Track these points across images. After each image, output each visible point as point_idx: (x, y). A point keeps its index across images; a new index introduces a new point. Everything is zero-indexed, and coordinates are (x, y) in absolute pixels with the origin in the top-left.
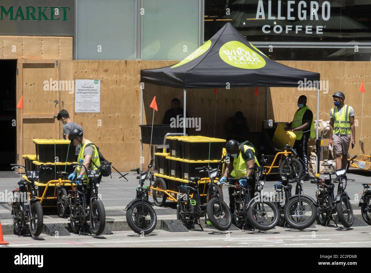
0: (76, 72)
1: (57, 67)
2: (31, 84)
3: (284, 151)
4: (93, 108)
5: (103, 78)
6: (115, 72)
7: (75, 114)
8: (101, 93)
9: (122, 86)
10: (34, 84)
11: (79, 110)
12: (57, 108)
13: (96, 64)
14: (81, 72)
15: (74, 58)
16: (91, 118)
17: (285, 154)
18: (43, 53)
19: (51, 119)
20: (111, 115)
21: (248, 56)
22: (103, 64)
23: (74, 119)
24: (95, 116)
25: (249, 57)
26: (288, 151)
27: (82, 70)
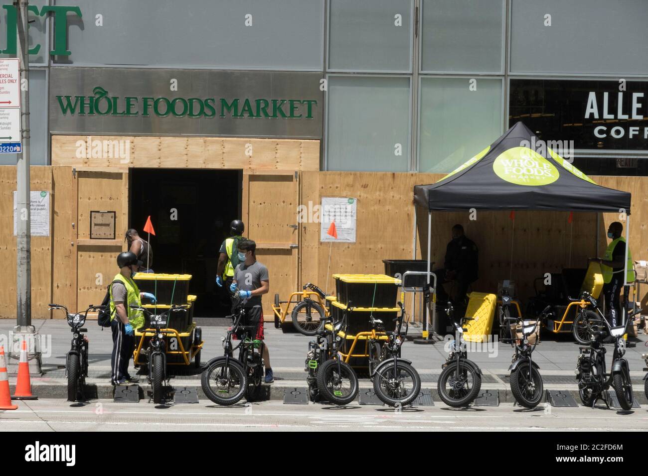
0: (322, 188)
1: (297, 181)
2: (260, 202)
3: (580, 301)
4: (346, 236)
5: (360, 196)
6: (378, 189)
7: (321, 243)
8: (357, 216)
9: (387, 207)
10: (264, 203)
11: (327, 239)
12: (295, 235)
13: (352, 177)
14: (330, 187)
15: (321, 169)
16: (343, 249)
17: (581, 304)
18: (278, 161)
19: (288, 250)
20: (372, 246)
21: (535, 167)
22: (360, 177)
23: (319, 250)
24: (349, 247)
25: (536, 169)
26: (586, 301)
27: (331, 185)
